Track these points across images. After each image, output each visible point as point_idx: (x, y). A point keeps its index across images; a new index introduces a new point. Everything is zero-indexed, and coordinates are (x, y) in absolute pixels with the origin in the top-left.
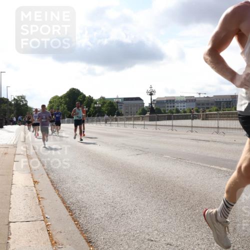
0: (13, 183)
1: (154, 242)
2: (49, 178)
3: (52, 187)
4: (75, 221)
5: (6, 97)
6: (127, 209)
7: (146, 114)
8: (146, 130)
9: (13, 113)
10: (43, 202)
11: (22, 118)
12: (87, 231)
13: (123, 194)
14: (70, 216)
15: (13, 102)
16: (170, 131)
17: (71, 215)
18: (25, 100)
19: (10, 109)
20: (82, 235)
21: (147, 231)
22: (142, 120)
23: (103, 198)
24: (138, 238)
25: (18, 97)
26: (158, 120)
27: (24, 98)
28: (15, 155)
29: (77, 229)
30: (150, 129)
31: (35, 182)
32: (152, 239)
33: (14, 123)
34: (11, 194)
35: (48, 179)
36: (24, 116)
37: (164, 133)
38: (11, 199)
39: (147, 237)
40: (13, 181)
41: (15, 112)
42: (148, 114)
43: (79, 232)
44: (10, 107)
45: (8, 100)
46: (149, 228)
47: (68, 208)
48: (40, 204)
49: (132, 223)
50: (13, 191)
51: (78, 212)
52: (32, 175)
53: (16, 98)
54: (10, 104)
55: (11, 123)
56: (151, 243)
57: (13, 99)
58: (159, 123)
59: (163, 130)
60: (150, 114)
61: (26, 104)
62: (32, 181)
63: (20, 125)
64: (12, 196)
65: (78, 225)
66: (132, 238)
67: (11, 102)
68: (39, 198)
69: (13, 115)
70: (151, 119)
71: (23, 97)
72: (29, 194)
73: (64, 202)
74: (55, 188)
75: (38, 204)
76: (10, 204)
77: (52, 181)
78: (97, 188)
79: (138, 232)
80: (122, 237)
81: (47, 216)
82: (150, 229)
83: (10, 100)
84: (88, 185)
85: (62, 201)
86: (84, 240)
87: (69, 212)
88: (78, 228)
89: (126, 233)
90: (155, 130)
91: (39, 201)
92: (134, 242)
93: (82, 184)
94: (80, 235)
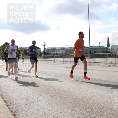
1: (47, 116)
4: (8, 107)
7: (42, 55)
12: (14, 112)
14: (6, 105)
17: (6, 104)
20: (12, 114)
21: (43, 110)
24: (39, 114)
26: (48, 58)
29: (9, 111)
30: (44, 62)
32: (46, 114)
39: (44, 113)
43: (11, 112)
46: (44, 109)
47: (4, 101)
49: (36, 107)
51: (9, 103)
56: (45, 116)
60: (44, 55)
65: (10, 109)
66: (36, 114)
73: (3, 98)
79: (39, 111)
80: (32, 114)
82: (45, 110)
85: (2, 97)
86: (13, 116)
87: (5, 103)
88: (10, 110)
89: (33, 112)
90: (46, 63)
92: (37, 116)
94: (11, 114)
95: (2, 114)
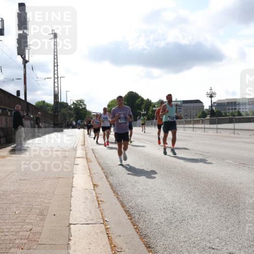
0: (74, 186)
1: (216, 250)
2: (109, 181)
3: (111, 190)
4: (134, 226)
5: (65, 102)
6: (187, 215)
7: (206, 117)
8: (206, 133)
9: (72, 117)
10: (103, 206)
11: (82, 122)
12: (146, 236)
13: (183, 199)
14: (129, 221)
15: (72, 107)
16: (232, 135)
17: (131, 219)
18: (84, 104)
19: (69, 113)
20: (142, 240)
21: (208, 238)
22: (202, 123)
23: (162, 202)
24: (199, 245)
25: (77, 101)
26: (219, 123)
27: (83, 103)
28: (75, 158)
29: (136, 234)
30: (211, 132)
31: (95, 185)
32: (213, 247)
33: (74, 127)
34: (71, 197)
35: (107, 183)
36: (83, 119)
37: (225, 137)
38: (72, 201)
39: (208, 245)
40: (73, 184)
41: (75, 116)
42: (208, 117)
43: (139, 237)
44: (69, 111)
45: (67, 104)
46: (210, 235)
47: (127, 212)
48: (99, 207)
49: (192, 229)
50: (73, 194)
51: (137, 216)
52: (92, 178)
53: (75, 102)
54: (70, 108)
55: (71, 127)
56: (212, 251)
57: (72, 103)
58: (220, 126)
59: (224, 133)
60: (210, 117)
61: (85, 108)
62: (92, 184)
63: (79, 129)
64: (72, 198)
65: (137, 229)
66: (192, 245)
67: (70, 107)
68: (98, 201)
69: (72, 119)
70: (212, 123)
71: (81, 101)
72: (89, 197)
73: (123, 206)
74: (114, 192)
75: (97, 207)
76: (71, 206)
77: (111, 185)
78: (156, 192)
79: (199, 239)
80: (182, 244)
81: (106, 219)
82: (211, 237)
83: (69, 104)
84: (147, 189)
85: (121, 204)
86: (143, 245)
87: (129, 216)
88: (138, 233)
89: (186, 239)
90: (215, 134)
91: (99, 204)
92: (194, 249)
93: (141, 188)
94: (139, 240)
95: (121, 238)
